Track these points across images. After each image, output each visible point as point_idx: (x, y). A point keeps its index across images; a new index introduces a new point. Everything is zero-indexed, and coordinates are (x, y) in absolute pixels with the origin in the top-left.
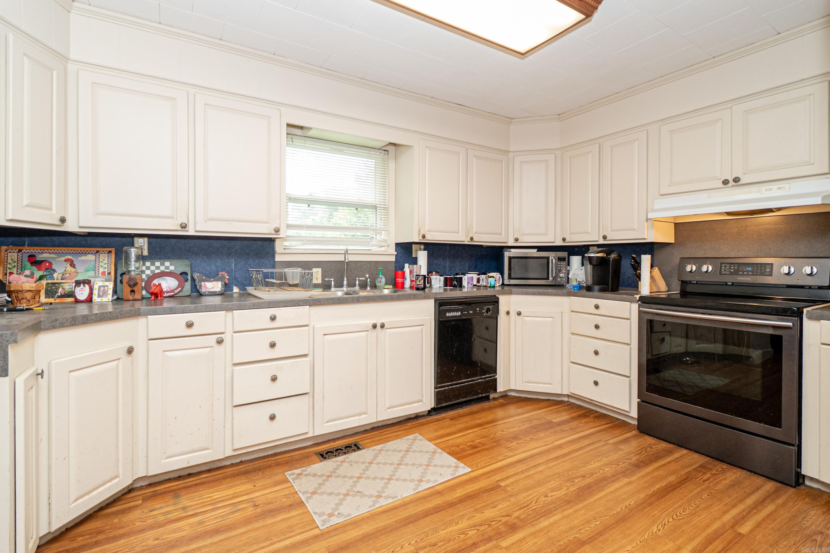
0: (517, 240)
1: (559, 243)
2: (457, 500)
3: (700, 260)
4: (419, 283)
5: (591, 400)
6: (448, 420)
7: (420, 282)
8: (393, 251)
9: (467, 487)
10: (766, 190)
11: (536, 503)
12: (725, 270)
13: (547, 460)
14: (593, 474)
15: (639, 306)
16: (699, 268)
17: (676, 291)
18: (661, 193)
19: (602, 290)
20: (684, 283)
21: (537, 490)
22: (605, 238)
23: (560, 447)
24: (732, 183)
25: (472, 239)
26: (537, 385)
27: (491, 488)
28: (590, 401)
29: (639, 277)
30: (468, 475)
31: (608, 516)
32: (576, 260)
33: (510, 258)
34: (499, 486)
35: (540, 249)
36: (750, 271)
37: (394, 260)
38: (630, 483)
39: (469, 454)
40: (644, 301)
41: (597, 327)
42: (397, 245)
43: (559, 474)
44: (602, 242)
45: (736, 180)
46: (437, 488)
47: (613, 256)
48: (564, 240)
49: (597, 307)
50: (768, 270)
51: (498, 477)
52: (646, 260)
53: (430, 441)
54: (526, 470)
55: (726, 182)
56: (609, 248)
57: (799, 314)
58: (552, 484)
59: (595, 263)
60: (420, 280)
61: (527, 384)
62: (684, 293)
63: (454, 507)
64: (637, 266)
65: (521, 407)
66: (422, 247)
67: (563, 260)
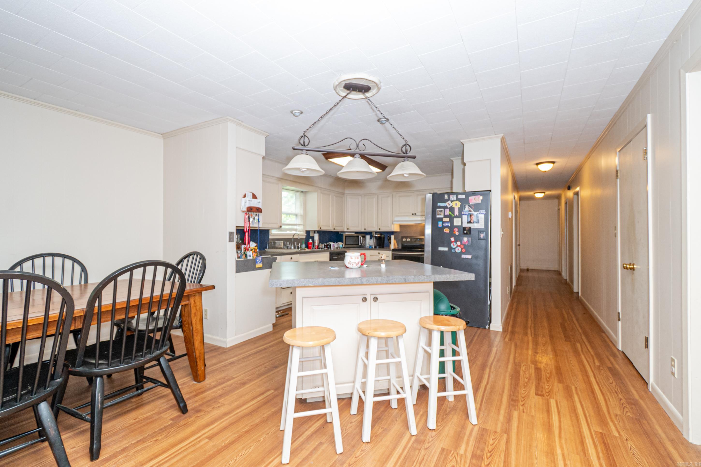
0: (348, 229)
1: (363, 230)
3: (406, 237)
8: (305, 234)
15: (392, 252)
16: (406, 240)
17: (400, 248)
18: (397, 215)
19: (380, 248)
20: (402, 245)
22: (379, 229)
25: (334, 229)
29: (390, 243)
32: (368, 237)
33: (346, 237)
35: (356, 233)
40: (394, 250)
44: (378, 231)
45: (415, 214)
47: (383, 236)
48: (365, 229)
49: (379, 253)
52: (392, 237)
55: (413, 214)
56: (381, 233)
59: (377, 238)
62: (402, 247)
64: (389, 239)
66: (316, 232)
67: (364, 237)
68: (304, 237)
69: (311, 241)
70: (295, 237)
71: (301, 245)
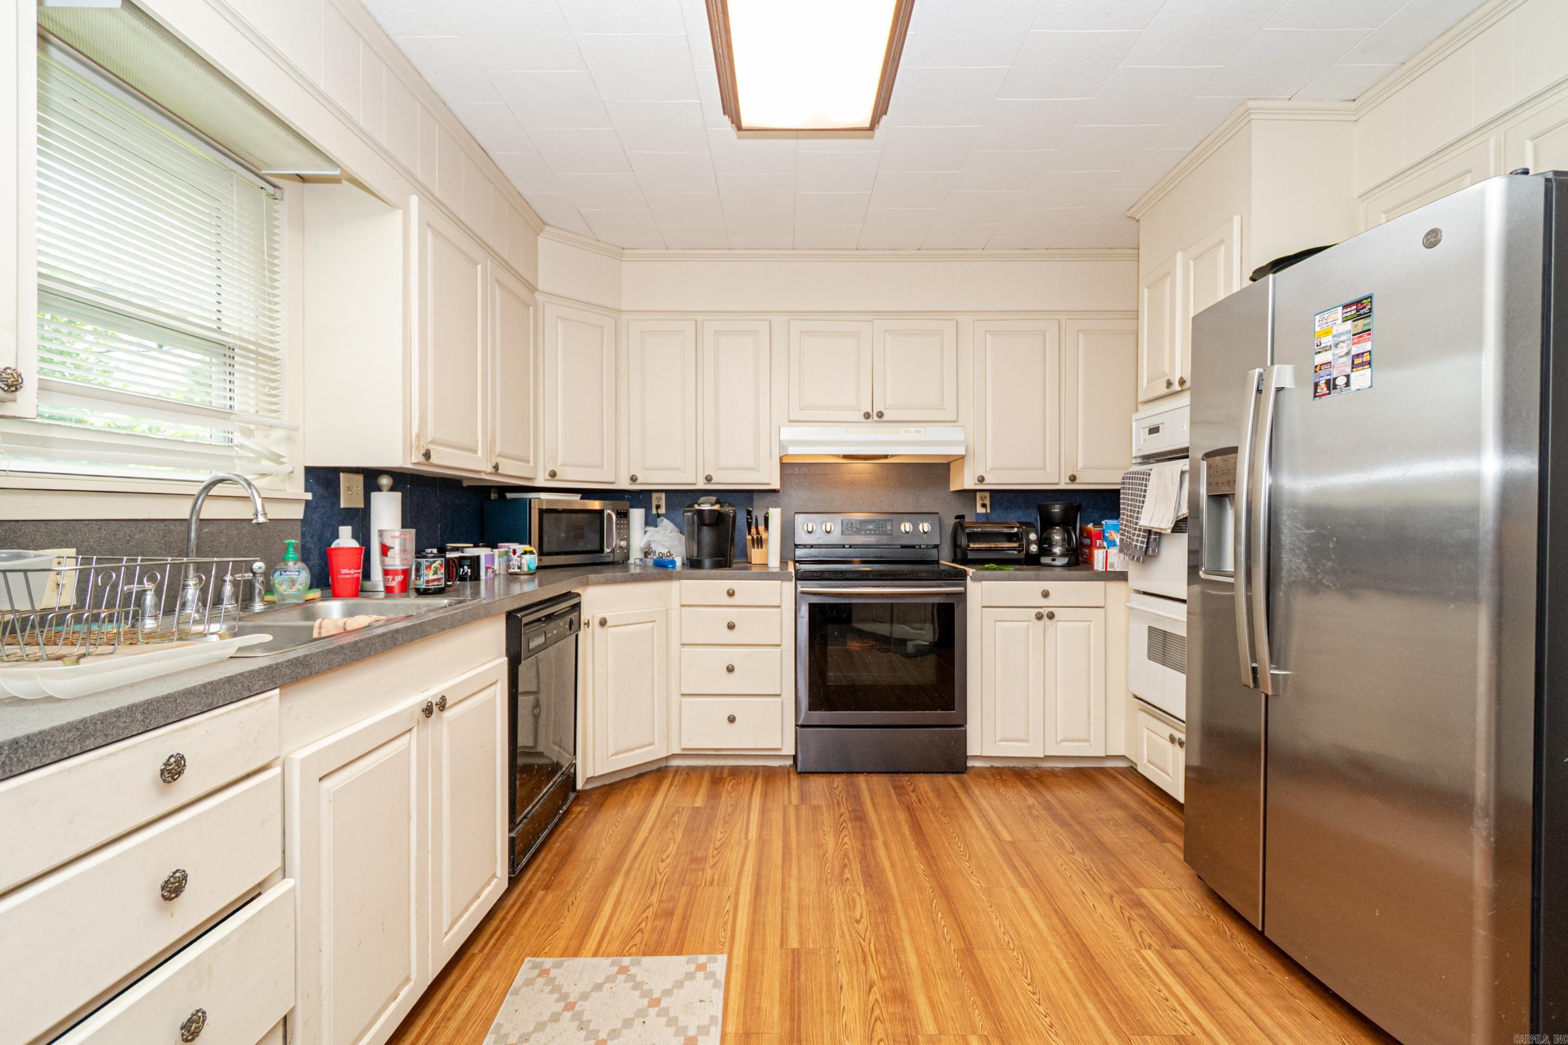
1: (624, 484)
2: (788, 1021)
4: (435, 577)
5: (716, 750)
6: (541, 893)
7: (435, 573)
8: (298, 490)
9: (765, 988)
10: (906, 432)
11: (864, 940)
12: (847, 530)
13: (780, 869)
14: (846, 855)
18: (791, 418)
21: (837, 921)
22: (708, 479)
23: (763, 842)
24: (875, 418)
26: (631, 753)
27: (794, 962)
28: (715, 753)
30: (734, 968)
31: (933, 900)
33: (542, 512)
34: (796, 955)
36: (871, 530)
37: (301, 516)
38: (886, 845)
39: (679, 932)
41: (731, 627)
42: (310, 472)
43: (821, 879)
44: (701, 486)
45: (880, 414)
46: (731, 1029)
47: (729, 510)
48: (637, 477)
49: (731, 594)
50: (889, 528)
51: (773, 940)
52: (777, 515)
53: (576, 954)
54: (783, 901)
55: (867, 416)
56: (722, 495)
57: (962, 576)
58: (837, 900)
59: (707, 520)
60: (436, 568)
61: (614, 757)
63: (803, 1037)
65: (624, 805)
66: (385, 481)
67: (623, 515)
68: (298, 512)
69: (345, 539)
70: (211, 510)
71: (268, 574)
